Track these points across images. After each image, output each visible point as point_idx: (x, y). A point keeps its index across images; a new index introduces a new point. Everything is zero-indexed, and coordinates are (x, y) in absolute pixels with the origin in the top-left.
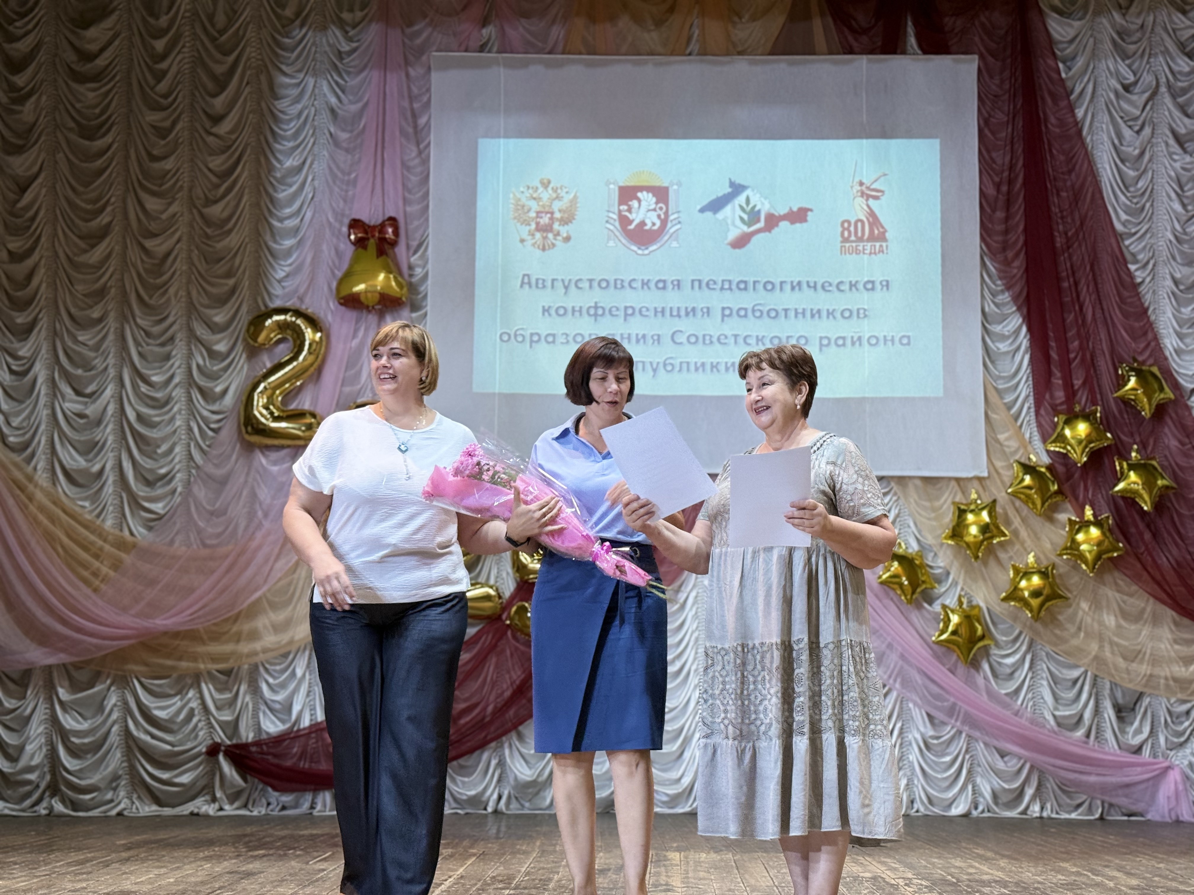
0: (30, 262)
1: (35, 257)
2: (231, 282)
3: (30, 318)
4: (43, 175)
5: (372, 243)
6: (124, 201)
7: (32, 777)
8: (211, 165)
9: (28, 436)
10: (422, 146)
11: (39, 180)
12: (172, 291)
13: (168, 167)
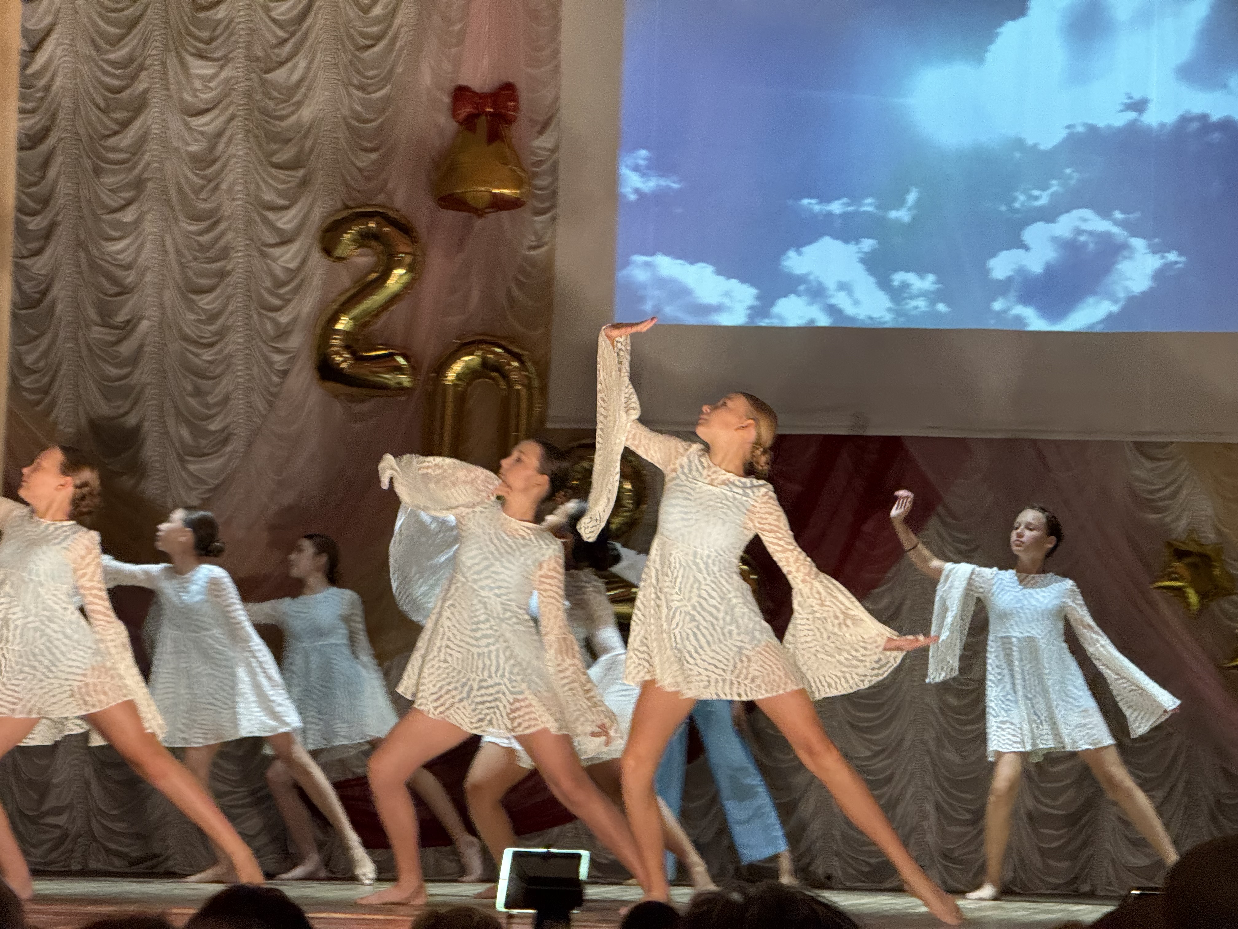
0: (44, 148)
1: (51, 141)
2: (301, 173)
3: (45, 223)
4: (58, 29)
5: (482, 123)
6: (164, 64)
7: (61, 820)
8: (273, 14)
9: (46, 380)
11: (54, 37)
12: (224, 186)
13: (220, 16)
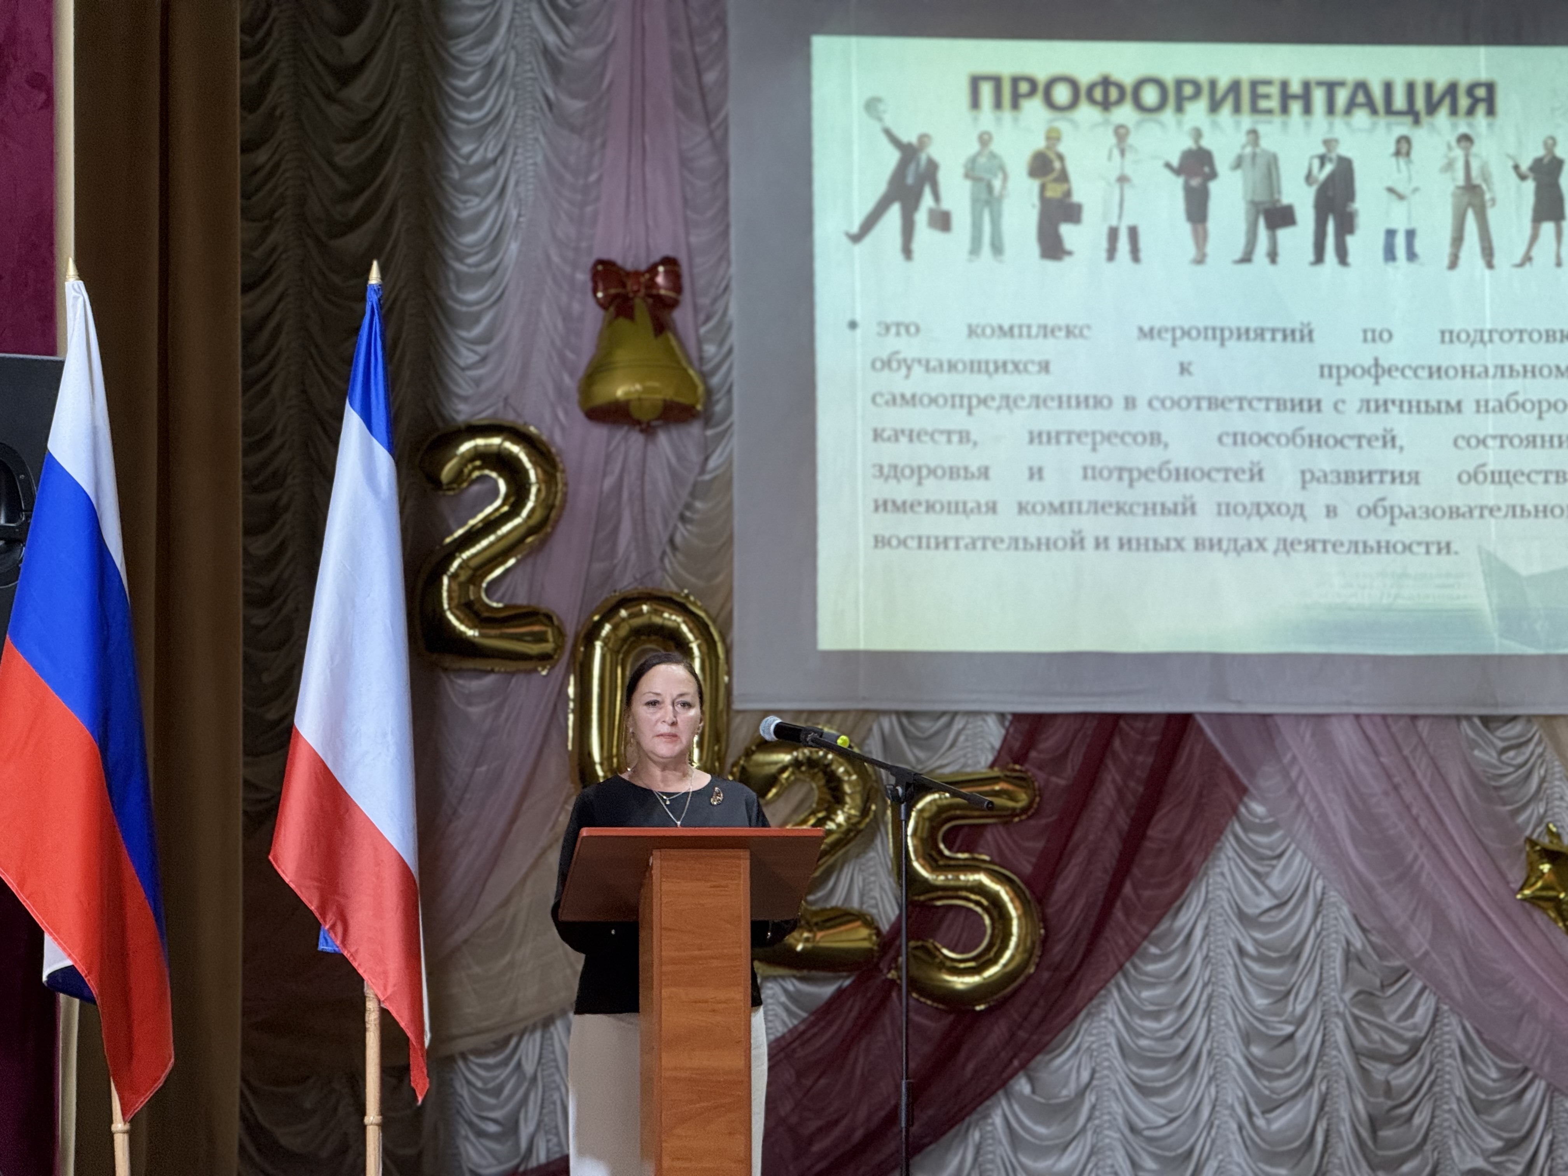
5: (639, 307)
8: (338, 160)
10: (713, 125)
